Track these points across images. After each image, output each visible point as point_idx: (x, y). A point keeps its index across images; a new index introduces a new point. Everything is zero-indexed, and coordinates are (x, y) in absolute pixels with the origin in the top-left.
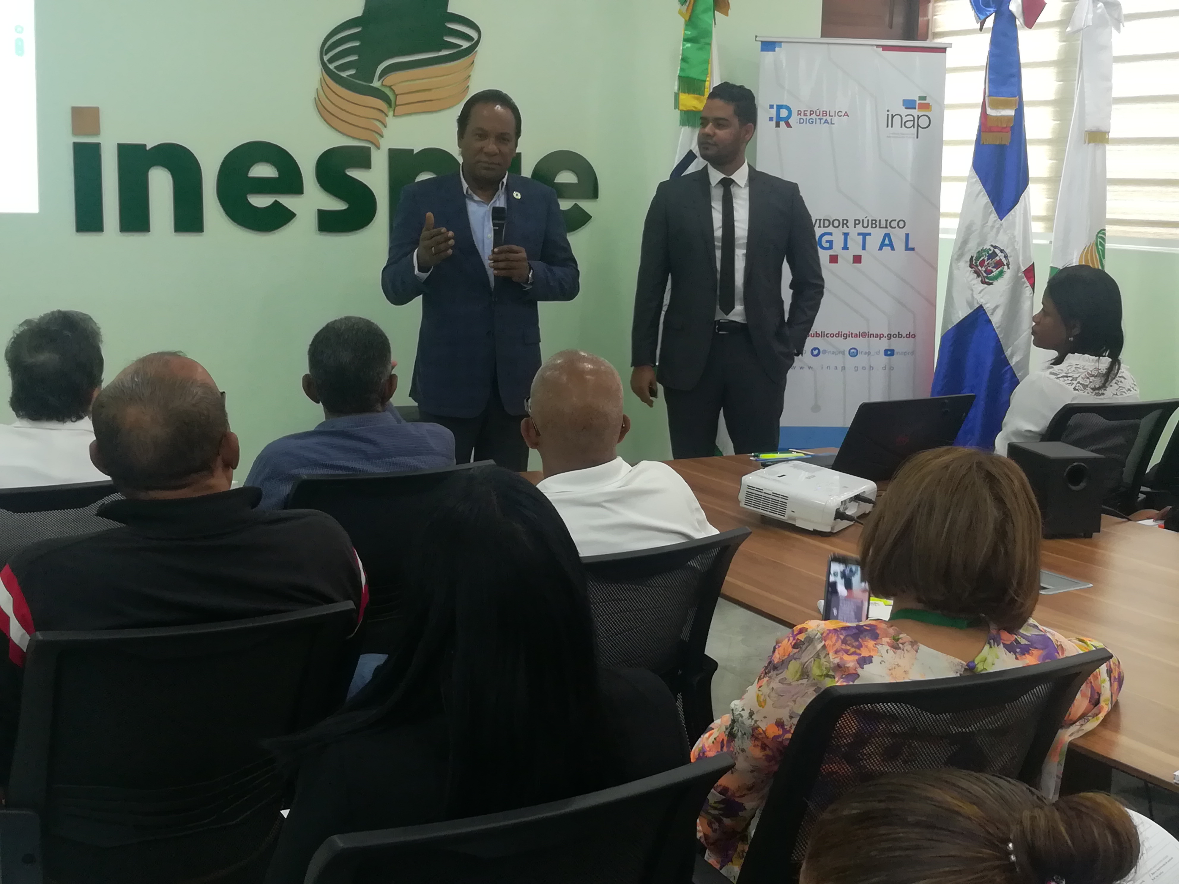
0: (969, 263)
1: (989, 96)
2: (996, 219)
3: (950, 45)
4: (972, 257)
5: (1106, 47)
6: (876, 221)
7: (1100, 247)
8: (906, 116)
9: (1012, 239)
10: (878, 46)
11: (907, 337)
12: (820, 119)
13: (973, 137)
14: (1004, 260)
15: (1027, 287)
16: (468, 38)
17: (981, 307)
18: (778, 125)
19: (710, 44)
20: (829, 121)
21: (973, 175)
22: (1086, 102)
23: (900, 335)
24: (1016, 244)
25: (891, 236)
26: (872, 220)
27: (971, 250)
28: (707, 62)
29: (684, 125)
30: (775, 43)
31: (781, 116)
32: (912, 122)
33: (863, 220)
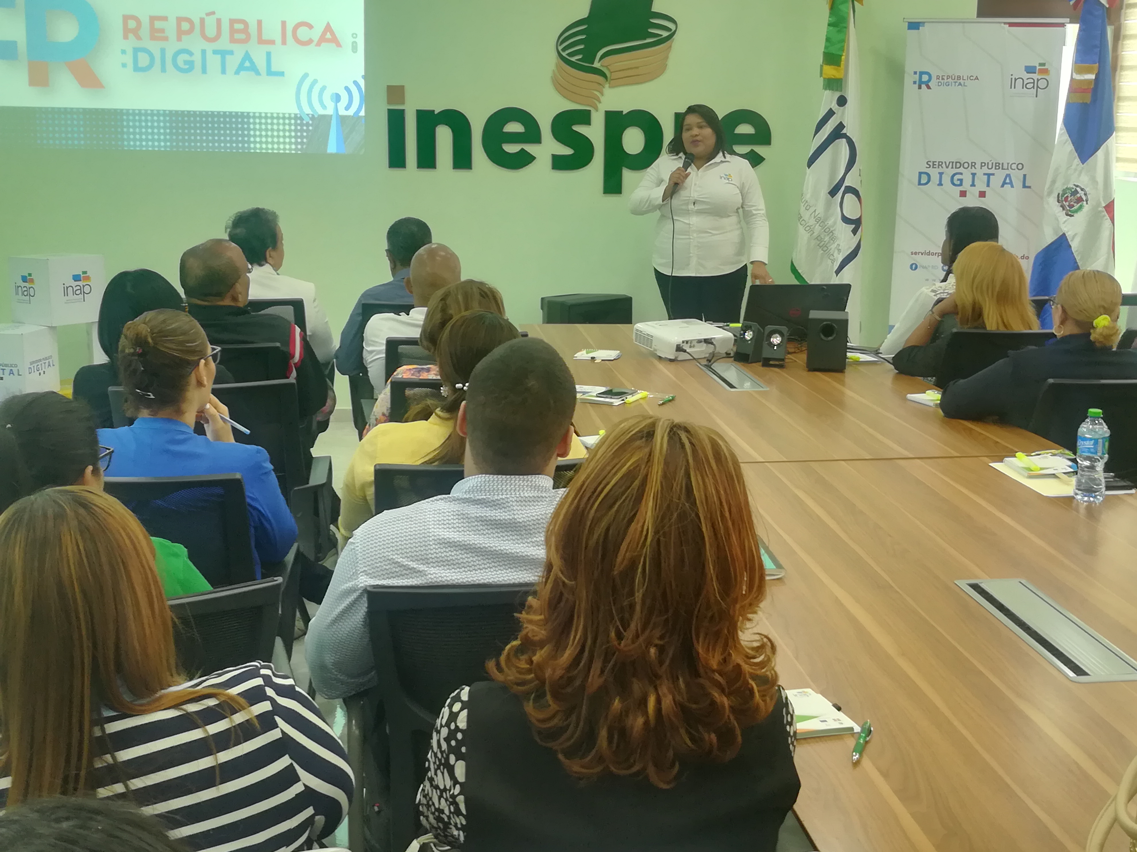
0: (1056, 199)
1: (1077, 63)
2: (1078, 163)
4: (1059, 194)
6: (999, 164)
8: (1027, 79)
9: (1094, 179)
10: (1005, 23)
12: (955, 82)
14: (1083, 197)
15: (1107, 219)
16: (667, 29)
17: (1064, 234)
18: (920, 87)
19: (847, 28)
20: (963, 84)
21: (1062, 128)
24: (1096, 183)
25: (1011, 176)
26: (996, 163)
27: (1059, 188)
28: (844, 42)
29: (825, 89)
30: (919, 23)
31: (923, 80)
32: (1033, 84)
33: (988, 163)
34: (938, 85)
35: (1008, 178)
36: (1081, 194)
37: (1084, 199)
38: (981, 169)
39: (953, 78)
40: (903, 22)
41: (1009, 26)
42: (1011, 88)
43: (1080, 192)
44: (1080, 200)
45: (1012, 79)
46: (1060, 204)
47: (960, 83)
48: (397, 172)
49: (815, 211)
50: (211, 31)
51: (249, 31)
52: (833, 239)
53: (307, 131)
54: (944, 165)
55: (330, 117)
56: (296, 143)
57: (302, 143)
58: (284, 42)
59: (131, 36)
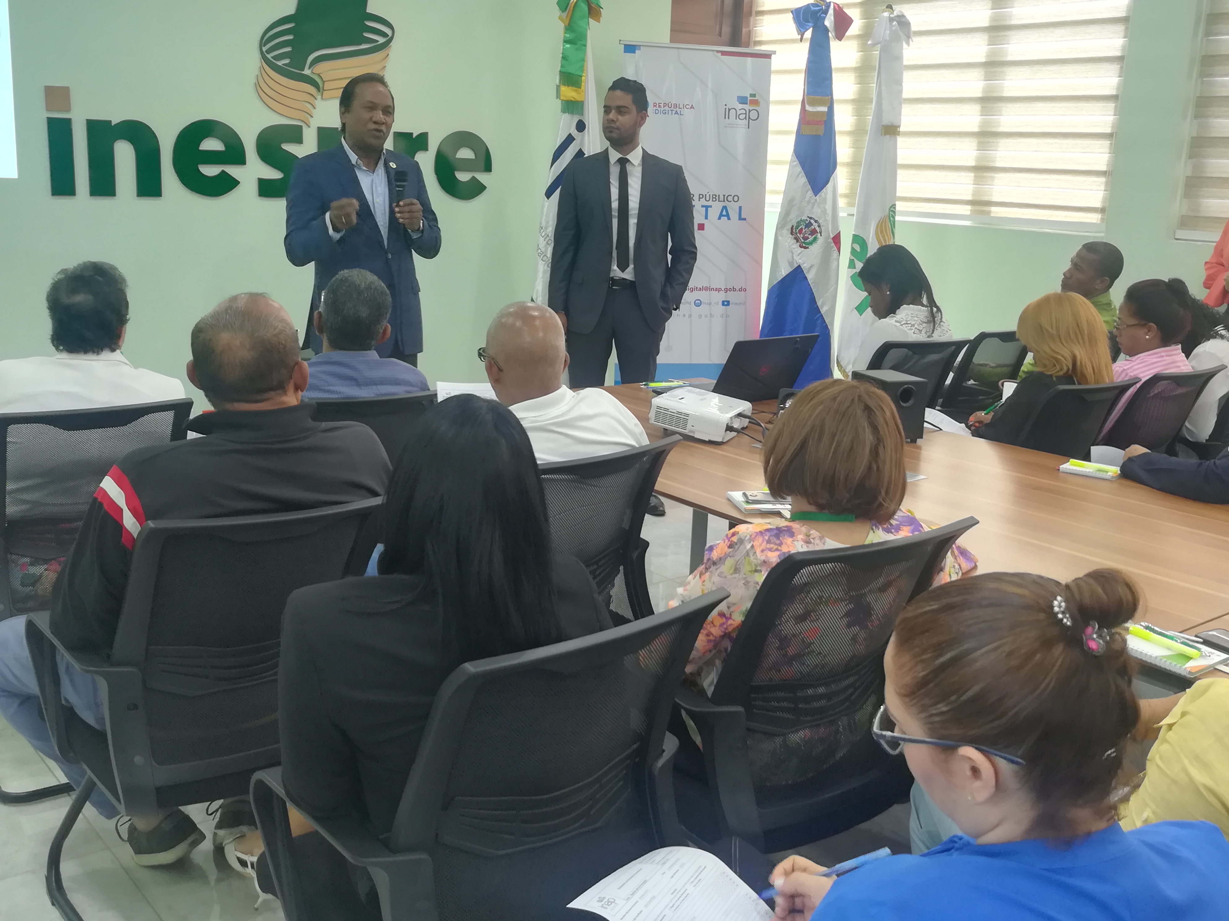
0: (790, 231)
1: (808, 94)
2: (811, 195)
3: (774, 52)
4: (793, 226)
5: (899, 58)
6: (716, 196)
7: (891, 219)
8: (740, 110)
9: (824, 212)
10: (718, 52)
11: (740, 291)
12: (672, 111)
13: (795, 128)
14: (817, 229)
15: (834, 250)
16: (384, 35)
17: (799, 266)
19: (585, 46)
20: (679, 113)
21: (794, 159)
22: (883, 102)
23: (734, 289)
24: (827, 216)
25: (728, 208)
26: (713, 195)
27: (792, 221)
28: (584, 61)
29: (563, 112)
30: (635, 46)
32: (745, 115)
33: (706, 195)
34: (656, 113)
35: (724, 211)
36: (815, 225)
37: (818, 232)
38: (699, 201)
39: (670, 106)
40: (620, 44)
41: (722, 55)
42: (725, 118)
43: (814, 224)
44: (814, 232)
45: (726, 108)
46: (794, 236)
47: (676, 111)
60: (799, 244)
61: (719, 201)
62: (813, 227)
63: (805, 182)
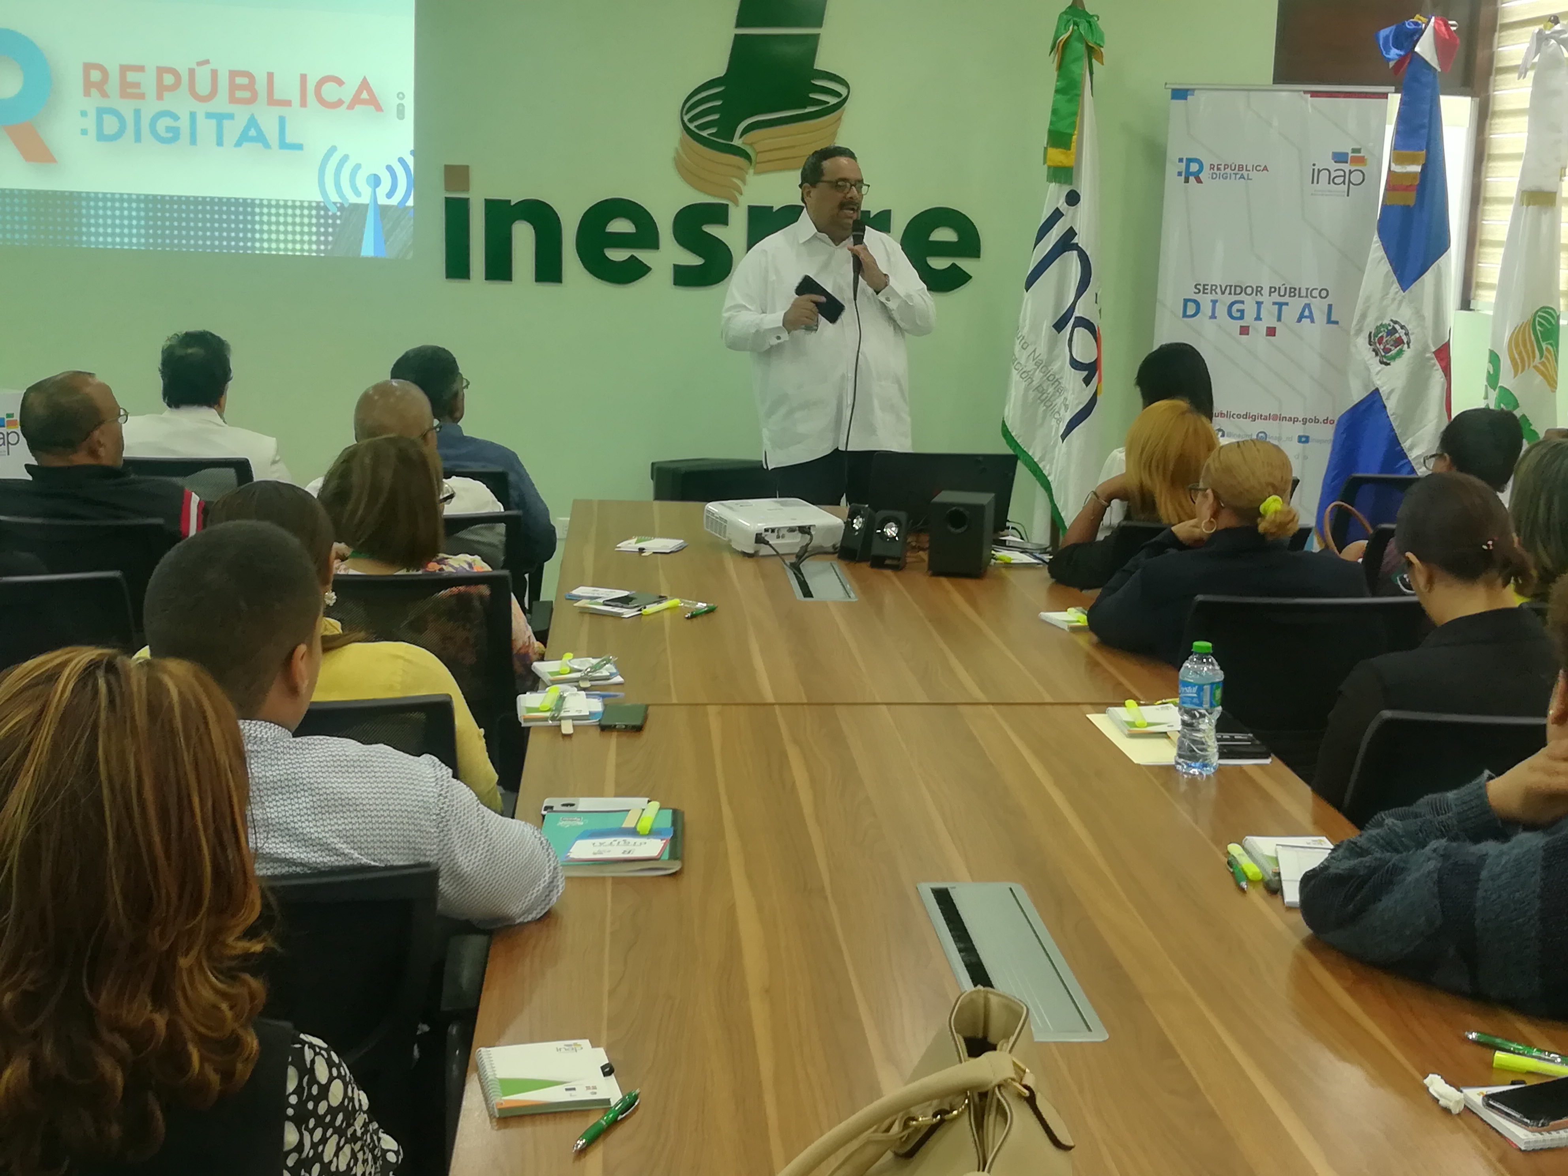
0: (1367, 340)
1: (1397, 148)
2: (1398, 290)
4: (1370, 333)
6: (1295, 289)
7: (1538, 327)
8: (1335, 171)
9: (1419, 315)
10: (1306, 92)
12: (1236, 174)
14: (1404, 337)
15: (1437, 370)
16: (837, 94)
17: (1377, 390)
18: (1187, 181)
19: (1081, 96)
20: (1246, 177)
23: (1316, 421)
24: (1423, 321)
25: (1312, 307)
26: (1290, 288)
27: (1370, 325)
28: (1076, 115)
29: (1051, 182)
30: (1188, 90)
31: (1191, 170)
32: (1343, 178)
33: (1279, 288)
34: (1212, 178)
35: (1307, 310)
36: (1401, 332)
37: (1405, 341)
38: (1270, 295)
39: (1233, 168)
40: (1166, 88)
41: (1311, 97)
42: (1313, 182)
43: (1400, 330)
44: (1399, 342)
45: (1314, 170)
46: (1372, 347)
47: (1242, 174)
48: (458, 285)
49: (1034, 351)
50: (204, 87)
51: (257, 87)
52: (1059, 390)
53: (334, 225)
54: (1218, 290)
55: (366, 206)
56: (318, 242)
57: (326, 243)
58: (304, 104)
59: (94, 91)
60: (1378, 358)
61: (1299, 296)
62: (1397, 335)
63: (1388, 272)
